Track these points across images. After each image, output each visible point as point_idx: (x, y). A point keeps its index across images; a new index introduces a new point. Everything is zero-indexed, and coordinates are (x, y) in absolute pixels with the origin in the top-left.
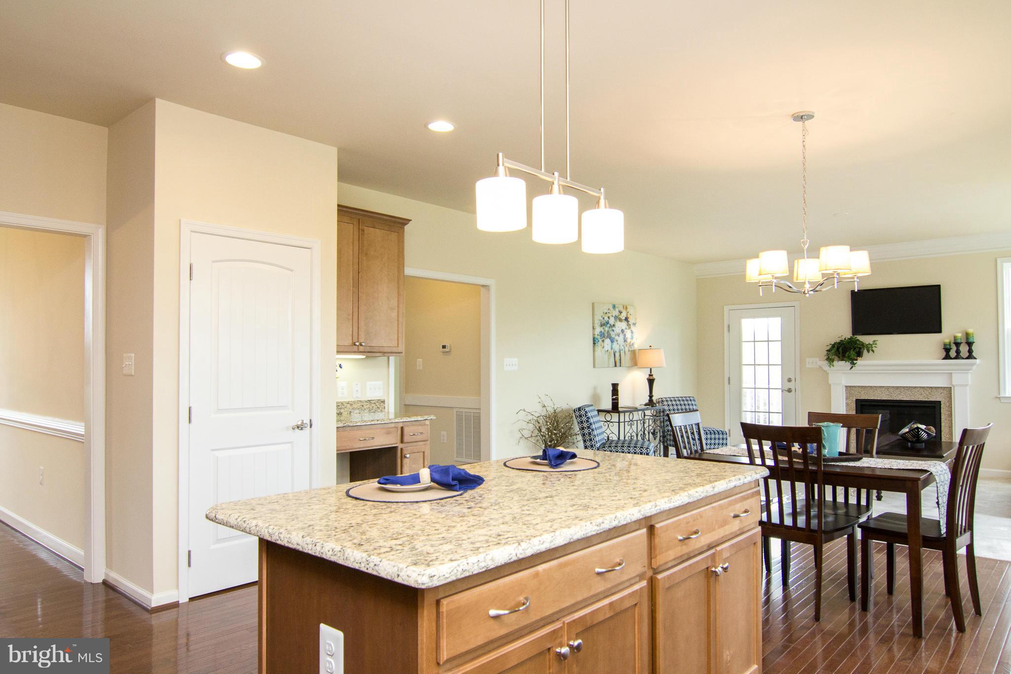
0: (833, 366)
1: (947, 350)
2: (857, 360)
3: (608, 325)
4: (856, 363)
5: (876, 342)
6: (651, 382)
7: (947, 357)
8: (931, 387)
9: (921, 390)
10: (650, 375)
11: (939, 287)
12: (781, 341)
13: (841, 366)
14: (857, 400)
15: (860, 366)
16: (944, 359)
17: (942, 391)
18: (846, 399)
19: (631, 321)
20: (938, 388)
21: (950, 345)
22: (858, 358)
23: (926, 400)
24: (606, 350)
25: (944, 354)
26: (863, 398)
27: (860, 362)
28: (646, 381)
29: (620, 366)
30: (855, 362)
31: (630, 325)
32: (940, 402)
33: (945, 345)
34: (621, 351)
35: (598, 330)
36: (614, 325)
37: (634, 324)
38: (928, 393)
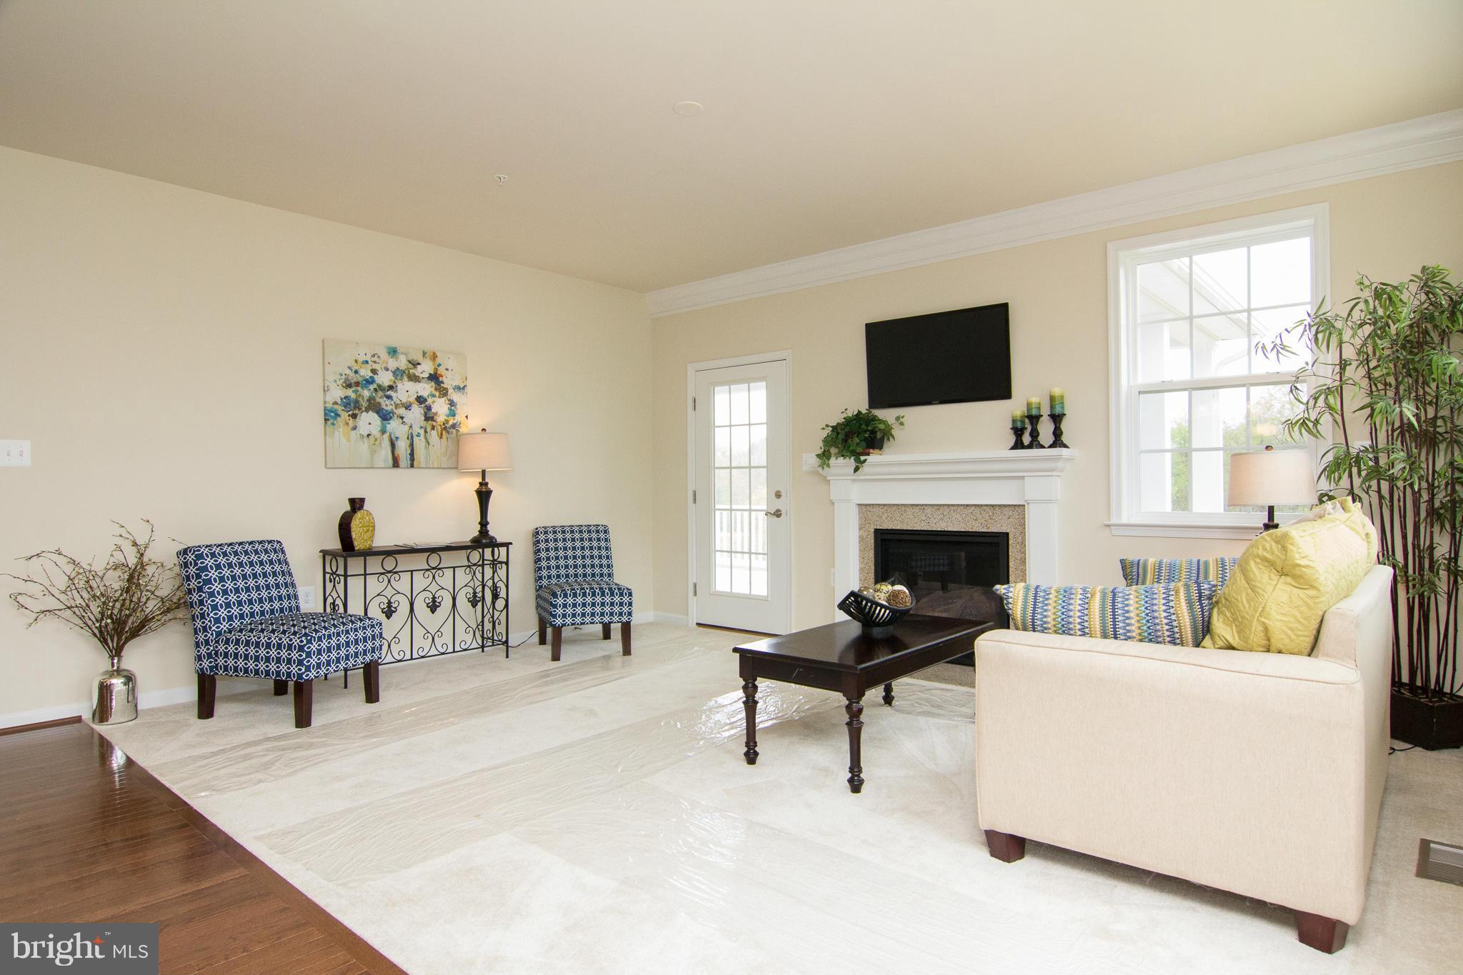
0: (828, 466)
1: (1018, 432)
2: (868, 454)
3: (372, 387)
4: (865, 460)
5: (902, 420)
6: (484, 496)
7: (1018, 445)
8: (993, 506)
9: (977, 510)
10: (481, 484)
11: (1005, 307)
12: (766, 423)
13: (841, 465)
14: (876, 531)
15: (874, 465)
16: (1013, 448)
17: (1010, 513)
18: (860, 529)
19: (449, 381)
20: (1005, 506)
21: (1023, 422)
22: (871, 451)
23: (985, 530)
24: (365, 434)
25: (1012, 440)
26: (885, 526)
27: (874, 458)
28: (475, 493)
29: (412, 466)
30: (862, 458)
31: (446, 389)
32: (1007, 534)
33: (1014, 421)
34: (416, 439)
35: (337, 393)
36: (391, 388)
37: (460, 389)
38: (987, 518)
